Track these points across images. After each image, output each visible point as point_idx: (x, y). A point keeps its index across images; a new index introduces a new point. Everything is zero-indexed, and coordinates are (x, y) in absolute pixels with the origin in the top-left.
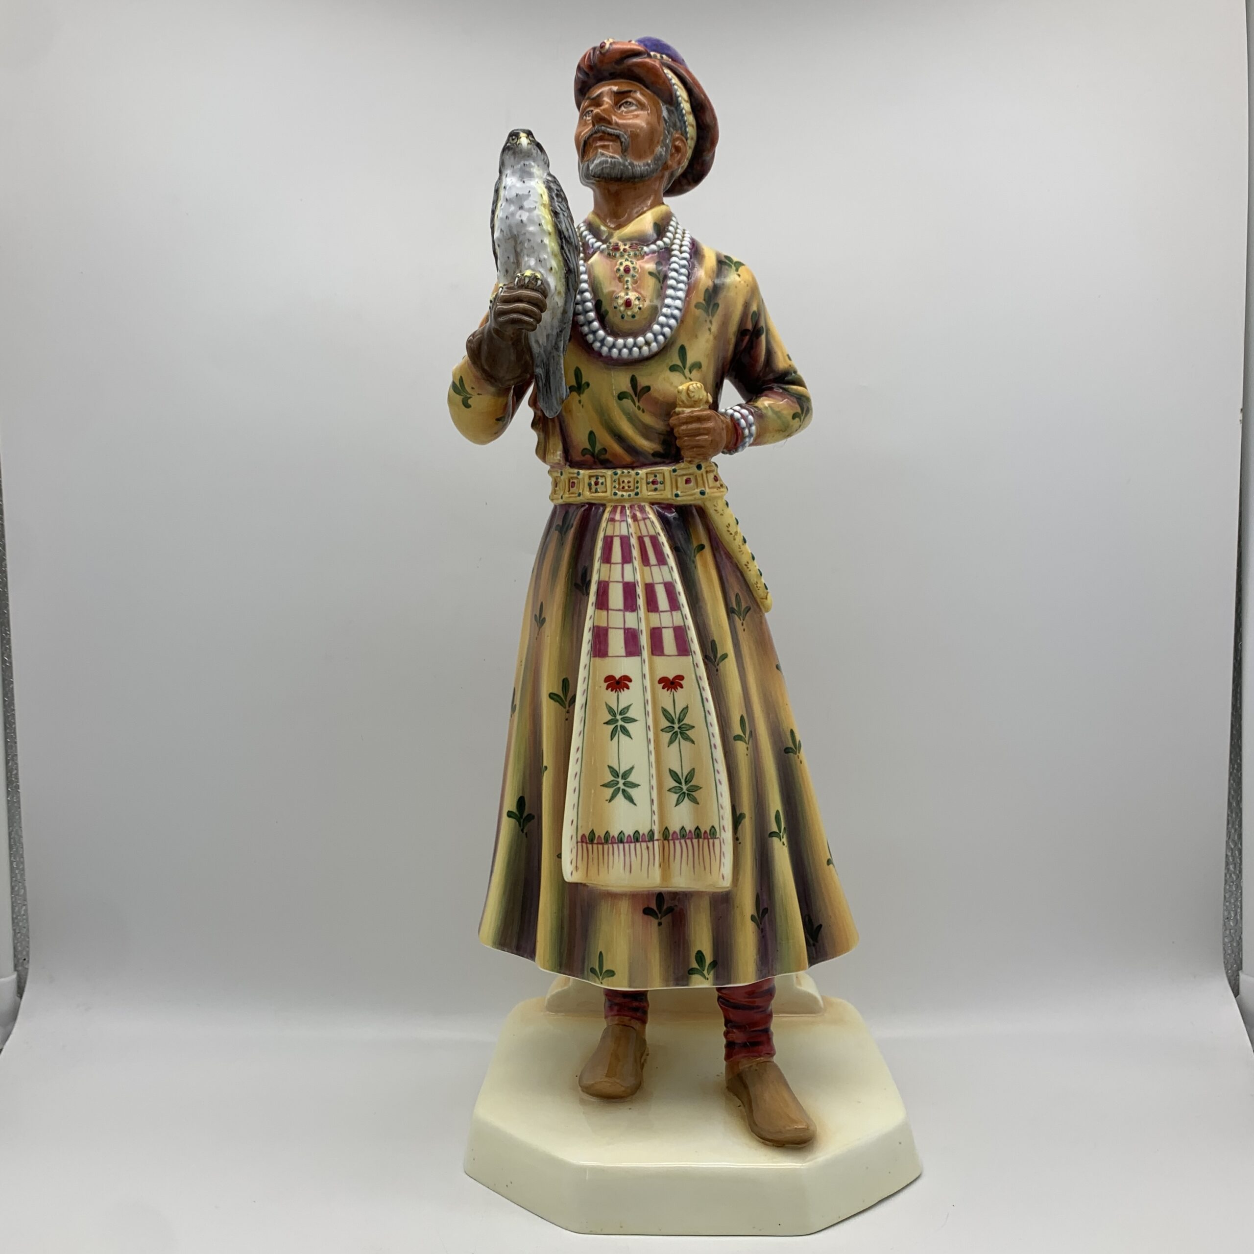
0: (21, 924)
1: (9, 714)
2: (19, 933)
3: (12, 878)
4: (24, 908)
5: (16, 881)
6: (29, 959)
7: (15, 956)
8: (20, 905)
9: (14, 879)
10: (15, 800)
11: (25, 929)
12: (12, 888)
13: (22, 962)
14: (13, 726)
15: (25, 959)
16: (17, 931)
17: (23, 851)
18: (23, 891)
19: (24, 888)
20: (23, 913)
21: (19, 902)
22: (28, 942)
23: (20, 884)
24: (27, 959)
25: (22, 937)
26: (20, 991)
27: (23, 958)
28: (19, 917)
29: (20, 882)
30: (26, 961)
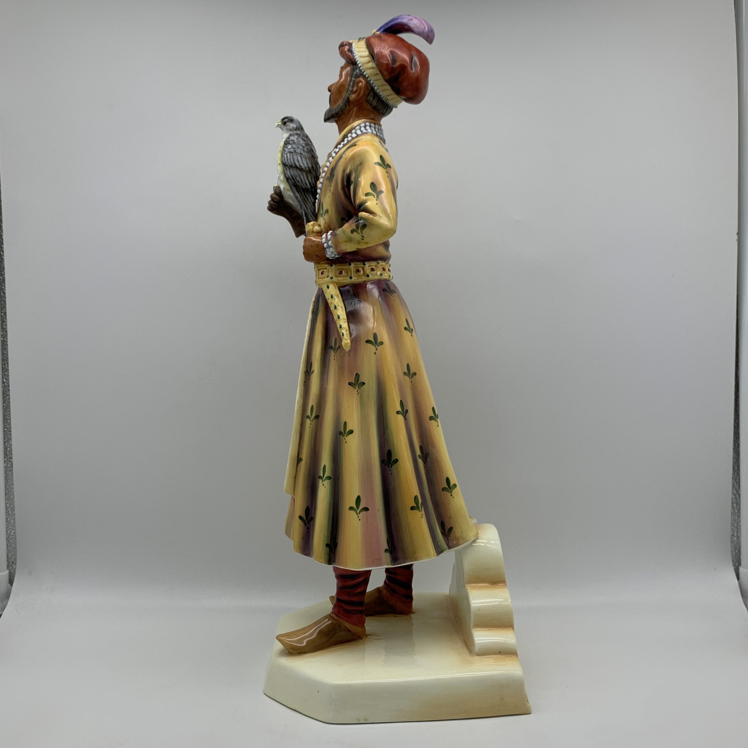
0: (11, 541)
1: (6, 414)
2: (10, 546)
3: (6, 513)
4: (13, 531)
5: (8, 515)
6: (16, 562)
7: (8, 560)
8: (11, 529)
9: (7, 513)
10: (9, 466)
11: (13, 544)
12: (7, 519)
13: (12, 564)
14: (9, 421)
15: (13, 562)
16: (9, 545)
17: (14, 496)
18: (13, 521)
19: (14, 519)
20: (12, 534)
21: (10, 527)
22: (16, 552)
23: (11, 517)
24: (15, 562)
25: (12, 549)
26: (11, 582)
27: (12, 562)
28: (10, 537)
29: (11, 516)
30: (13, 563)
